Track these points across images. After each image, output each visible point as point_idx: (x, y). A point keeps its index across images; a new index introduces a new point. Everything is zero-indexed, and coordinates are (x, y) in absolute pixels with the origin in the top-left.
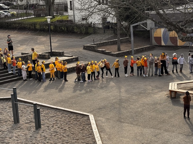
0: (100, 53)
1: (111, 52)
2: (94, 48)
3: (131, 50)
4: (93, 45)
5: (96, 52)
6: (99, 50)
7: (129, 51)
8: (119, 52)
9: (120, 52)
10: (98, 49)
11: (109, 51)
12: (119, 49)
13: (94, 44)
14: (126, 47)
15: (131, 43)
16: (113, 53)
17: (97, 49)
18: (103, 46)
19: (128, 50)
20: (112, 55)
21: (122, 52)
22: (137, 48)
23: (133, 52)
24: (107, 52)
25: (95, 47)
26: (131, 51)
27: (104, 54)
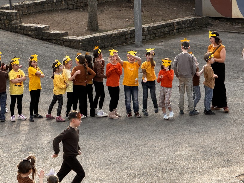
0: (30, 36)
1: (66, 34)
2: (11, 21)
3: (132, 29)
4: (7, 8)
5: (17, 32)
6: (26, 25)
7: (127, 32)
8: (92, 36)
9: (96, 35)
10: (24, 24)
11: (58, 32)
12: (93, 27)
13: (11, 8)
14: (116, 18)
15: (133, 8)
16: (72, 38)
17: (21, 23)
18: (39, 13)
19: (121, 30)
20: (68, 44)
21: (102, 34)
22: (151, 25)
23: (139, 37)
24: (52, 32)
25: (14, 18)
26: (133, 32)
27: (42, 39)
